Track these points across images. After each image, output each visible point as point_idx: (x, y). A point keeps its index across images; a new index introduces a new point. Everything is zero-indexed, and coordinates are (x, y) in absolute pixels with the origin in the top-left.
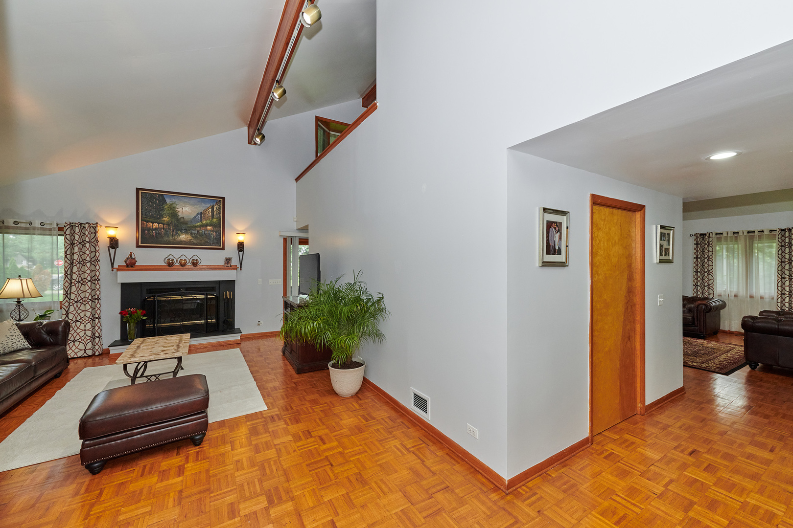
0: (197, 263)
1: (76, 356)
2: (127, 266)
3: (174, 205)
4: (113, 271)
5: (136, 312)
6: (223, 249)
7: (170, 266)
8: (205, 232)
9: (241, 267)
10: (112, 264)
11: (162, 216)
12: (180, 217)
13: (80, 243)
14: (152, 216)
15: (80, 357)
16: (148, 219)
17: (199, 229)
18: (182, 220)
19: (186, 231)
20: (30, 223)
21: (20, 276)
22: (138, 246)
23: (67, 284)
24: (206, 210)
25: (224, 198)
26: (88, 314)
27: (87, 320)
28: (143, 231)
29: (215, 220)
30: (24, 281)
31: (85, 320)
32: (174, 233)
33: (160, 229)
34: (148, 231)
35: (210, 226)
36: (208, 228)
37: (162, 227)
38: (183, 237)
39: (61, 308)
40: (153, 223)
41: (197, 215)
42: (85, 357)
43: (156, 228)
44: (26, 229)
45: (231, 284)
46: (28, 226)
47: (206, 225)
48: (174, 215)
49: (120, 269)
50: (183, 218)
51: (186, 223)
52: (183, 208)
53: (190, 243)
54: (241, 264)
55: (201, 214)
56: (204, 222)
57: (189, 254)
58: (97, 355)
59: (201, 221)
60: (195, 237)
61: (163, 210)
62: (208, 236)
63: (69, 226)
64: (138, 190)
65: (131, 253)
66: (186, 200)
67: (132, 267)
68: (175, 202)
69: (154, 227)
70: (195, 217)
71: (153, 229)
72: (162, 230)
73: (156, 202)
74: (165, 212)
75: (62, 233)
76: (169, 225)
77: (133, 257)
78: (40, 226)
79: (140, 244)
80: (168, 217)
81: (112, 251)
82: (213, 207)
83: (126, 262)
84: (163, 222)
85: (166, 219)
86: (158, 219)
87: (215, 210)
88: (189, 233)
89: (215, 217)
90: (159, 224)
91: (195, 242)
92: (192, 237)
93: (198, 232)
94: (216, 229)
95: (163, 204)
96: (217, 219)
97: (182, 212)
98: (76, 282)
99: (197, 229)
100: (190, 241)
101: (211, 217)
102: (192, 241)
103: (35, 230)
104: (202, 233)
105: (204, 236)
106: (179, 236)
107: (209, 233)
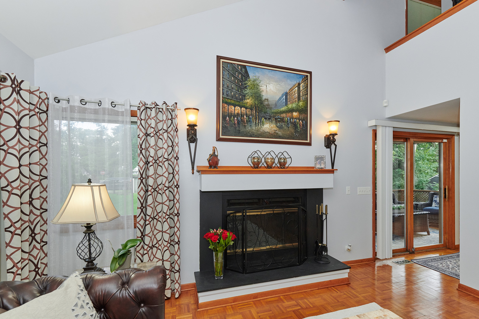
0: (285, 163)
2: (210, 166)
3: (257, 82)
4: (193, 173)
6: (309, 144)
7: (255, 167)
8: (290, 120)
10: (193, 163)
11: (244, 96)
12: (264, 98)
13: (156, 133)
14: (234, 97)
16: (229, 101)
18: (266, 103)
19: (269, 119)
20: (100, 104)
21: (90, 181)
22: (219, 139)
23: (142, 193)
24: (291, 89)
25: (311, 73)
26: (166, 237)
27: (165, 246)
28: (224, 118)
29: (301, 103)
30: (96, 189)
31: (163, 246)
32: (257, 122)
34: (230, 117)
35: (296, 111)
36: (295, 114)
37: (245, 112)
38: (268, 127)
39: (135, 227)
40: (235, 107)
41: (283, 96)
43: (238, 114)
44: (96, 112)
45: (318, 193)
46: (98, 107)
47: (292, 111)
48: (258, 96)
49: (202, 171)
50: (267, 100)
51: (269, 107)
52: (267, 85)
53: (274, 135)
55: (286, 94)
56: (290, 106)
57: (274, 150)
58: (177, 298)
59: (286, 104)
60: (280, 128)
61: (246, 87)
64: (219, 58)
65: (214, 148)
67: (215, 167)
68: (259, 77)
69: (236, 112)
70: (280, 99)
72: (245, 116)
73: (238, 76)
74: (248, 91)
75: (135, 119)
76: (251, 109)
77: (216, 153)
78: (111, 107)
79: (221, 137)
80: (251, 99)
81: (192, 145)
82: (299, 84)
83: (209, 161)
84: (245, 105)
85: (249, 101)
86: (239, 101)
87: (301, 88)
88: (274, 122)
89: (301, 99)
90: (241, 108)
91: (280, 133)
92: (277, 126)
93: (282, 120)
94: (302, 116)
95: (246, 80)
96: (304, 101)
97: (267, 91)
98: (153, 190)
99: (282, 115)
100: (275, 132)
101: (297, 99)
102: (277, 132)
103: (104, 114)
104: (288, 121)
105: (290, 125)
106: (263, 125)
107: (295, 122)
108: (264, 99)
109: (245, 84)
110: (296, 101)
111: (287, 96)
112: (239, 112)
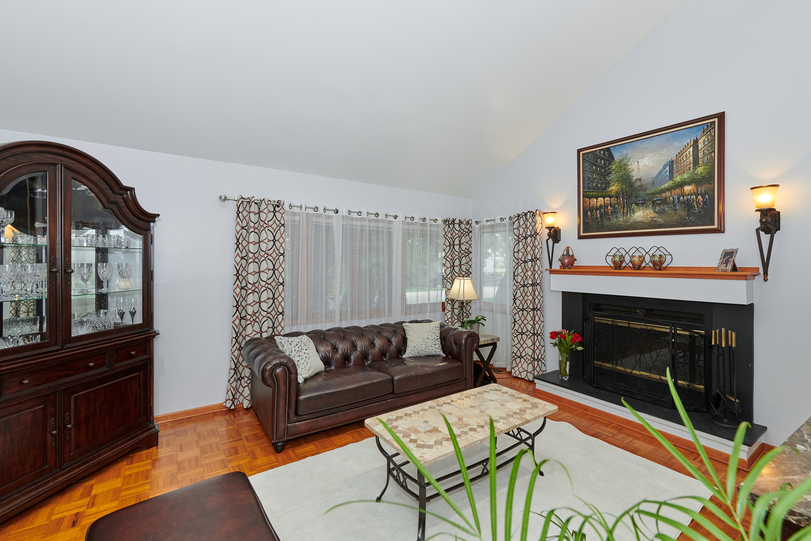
0: (661, 263)
1: (519, 376)
2: (563, 267)
3: (625, 161)
6: (720, 230)
7: (616, 268)
9: (766, 273)
10: (551, 264)
11: (608, 184)
12: (634, 178)
13: (524, 238)
14: (596, 188)
15: (523, 379)
16: (591, 193)
17: (668, 194)
18: (638, 184)
19: (643, 204)
20: (495, 220)
22: (579, 237)
23: (514, 289)
24: (681, 154)
25: (721, 115)
29: (700, 170)
32: (625, 211)
33: (606, 206)
34: (591, 211)
35: (689, 184)
36: (687, 188)
38: (641, 214)
40: (597, 199)
41: (664, 168)
42: (526, 380)
43: (601, 206)
44: (492, 226)
45: (744, 312)
46: (494, 223)
47: (681, 185)
48: (626, 179)
49: (553, 271)
50: (640, 179)
51: (642, 188)
53: (652, 224)
54: (766, 265)
55: (671, 164)
56: (678, 179)
57: (648, 245)
59: (671, 177)
60: (661, 213)
61: (610, 173)
63: (517, 218)
64: (579, 152)
65: (568, 247)
68: (627, 155)
69: (599, 204)
70: (660, 172)
71: (597, 209)
72: (609, 207)
73: (600, 163)
74: (612, 176)
76: (617, 197)
77: (571, 253)
78: (500, 222)
79: (582, 234)
80: (616, 184)
81: (550, 245)
82: (696, 142)
83: (562, 260)
84: (610, 193)
85: (614, 188)
86: (602, 191)
87: (700, 146)
88: (650, 206)
89: (700, 162)
90: (604, 199)
91: (660, 220)
92: (655, 212)
93: (665, 201)
94: (702, 189)
95: (610, 164)
96: (706, 164)
97: (638, 169)
99: (664, 195)
100: (652, 220)
101: (692, 166)
102: (655, 219)
104: (674, 202)
105: (678, 207)
106: (634, 214)
107: (688, 200)
108: (634, 180)
109: (609, 169)
110: (689, 168)
111: (673, 166)
112: (601, 204)
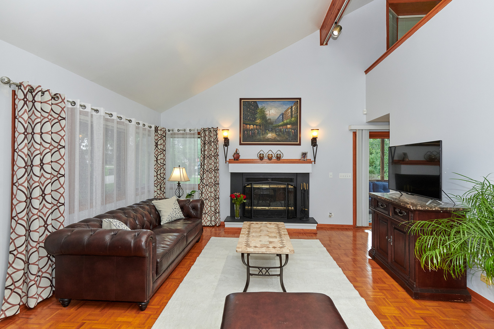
0: (280, 157)
1: (206, 225)
2: (235, 160)
3: (264, 109)
4: (226, 163)
5: (240, 196)
6: (300, 144)
8: (285, 130)
9: (315, 161)
10: (226, 158)
11: (255, 119)
12: (268, 118)
13: (209, 143)
14: (250, 120)
15: (208, 226)
16: (247, 122)
17: (281, 127)
18: (269, 121)
19: (272, 131)
20: (185, 130)
21: (179, 166)
22: (241, 144)
23: (201, 172)
24: (286, 111)
25: (300, 99)
26: (213, 195)
27: (212, 199)
28: (244, 132)
29: (293, 119)
30: (181, 169)
31: (211, 199)
32: (263, 133)
33: (254, 129)
34: (247, 131)
35: (289, 125)
36: (289, 126)
37: (256, 128)
38: (270, 135)
39: (199, 190)
40: (250, 125)
41: (280, 116)
42: (211, 226)
43: (252, 129)
44: (183, 134)
45: (306, 176)
46: (184, 132)
47: (286, 124)
48: (264, 117)
49: (230, 162)
50: (270, 119)
51: (271, 123)
52: (270, 110)
53: (274, 140)
54: (315, 158)
55: (283, 114)
56: (285, 121)
57: (274, 149)
58: (218, 226)
59: (283, 121)
60: (278, 135)
61: (257, 113)
62: (288, 133)
63: (203, 131)
64: (241, 99)
65: (237, 149)
66: (272, 104)
67: (237, 160)
68: (264, 106)
70: (278, 117)
71: (250, 130)
72: (256, 130)
73: (252, 108)
74: (258, 115)
75: (199, 136)
76: (260, 126)
77: (238, 152)
78: (189, 132)
80: (259, 120)
81: (226, 148)
82: (292, 107)
83: (234, 156)
84: (256, 123)
85: (258, 121)
86: (253, 122)
87: (293, 110)
88: (274, 132)
89: (293, 116)
90: (253, 126)
91: (278, 139)
92: (276, 135)
93: (280, 131)
94: (294, 127)
95: (256, 109)
96: (295, 117)
97: (269, 114)
98: (206, 171)
99: (280, 128)
100: (275, 138)
101: (290, 117)
102: (276, 138)
103: (187, 135)
104: (284, 131)
105: (285, 133)
106: (267, 135)
107: (289, 131)
108: (268, 119)
109: (256, 112)
110: (289, 118)
111: (283, 116)
112: (252, 128)
